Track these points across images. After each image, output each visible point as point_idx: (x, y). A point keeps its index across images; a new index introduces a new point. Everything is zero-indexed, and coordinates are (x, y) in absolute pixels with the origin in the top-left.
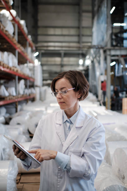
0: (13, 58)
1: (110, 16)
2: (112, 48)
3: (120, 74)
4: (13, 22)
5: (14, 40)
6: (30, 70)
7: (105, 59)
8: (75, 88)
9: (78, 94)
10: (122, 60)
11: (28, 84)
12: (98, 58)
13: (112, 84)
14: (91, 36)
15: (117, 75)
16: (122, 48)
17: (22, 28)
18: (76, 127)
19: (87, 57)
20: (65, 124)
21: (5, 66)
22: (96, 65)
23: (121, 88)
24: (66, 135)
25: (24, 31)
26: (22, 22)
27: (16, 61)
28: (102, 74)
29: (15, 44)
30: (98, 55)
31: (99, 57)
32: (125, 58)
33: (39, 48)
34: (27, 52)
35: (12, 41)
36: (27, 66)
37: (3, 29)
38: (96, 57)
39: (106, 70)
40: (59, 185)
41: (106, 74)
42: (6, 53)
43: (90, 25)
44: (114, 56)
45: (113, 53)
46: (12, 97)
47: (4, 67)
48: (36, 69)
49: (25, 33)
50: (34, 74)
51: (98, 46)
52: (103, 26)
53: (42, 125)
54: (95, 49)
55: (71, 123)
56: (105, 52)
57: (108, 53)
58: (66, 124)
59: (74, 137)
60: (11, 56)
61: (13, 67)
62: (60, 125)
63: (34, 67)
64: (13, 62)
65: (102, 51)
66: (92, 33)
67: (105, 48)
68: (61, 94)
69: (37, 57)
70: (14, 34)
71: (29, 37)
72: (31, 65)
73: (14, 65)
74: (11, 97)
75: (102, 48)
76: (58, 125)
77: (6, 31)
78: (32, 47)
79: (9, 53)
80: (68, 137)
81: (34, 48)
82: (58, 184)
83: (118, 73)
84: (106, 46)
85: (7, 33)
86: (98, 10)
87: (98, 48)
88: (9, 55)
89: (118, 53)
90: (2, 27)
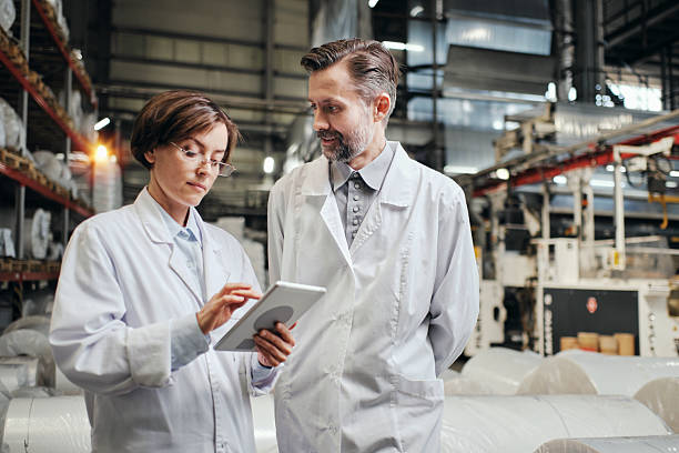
1: (367, 16)
5: (15, 51)
6: (76, 176)
19: (293, 149)
33: (112, 102)
34: (66, 107)
35: (9, 57)
36: (65, 160)
48: (97, 173)
61: (10, 149)
63: (92, 166)
64: (8, 132)
72: (81, 157)
78: (86, 94)
81: (94, 99)
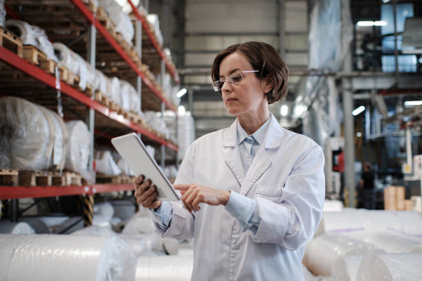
0: (130, 93)
2: (356, 73)
3: (377, 134)
5: (134, 54)
6: (168, 125)
7: (341, 99)
8: (260, 70)
10: (380, 100)
11: (164, 157)
12: (322, 99)
13: (359, 157)
14: (306, 51)
15: (368, 136)
16: (378, 74)
17: (152, 30)
18: (266, 149)
19: (299, 99)
20: (242, 146)
21: (113, 107)
22: (320, 114)
23: (379, 167)
24: (245, 167)
25: (156, 37)
26: (152, 19)
27: (137, 99)
28: (332, 135)
29: (135, 63)
30: (323, 92)
31: (327, 95)
32: (387, 97)
33: (187, 79)
34: (161, 84)
35: (130, 57)
36: (162, 116)
37: (111, 30)
38: (317, 96)
39: (342, 125)
40: (233, 262)
41: (343, 134)
42: (116, 80)
43: (303, 28)
44: (359, 91)
45: (357, 84)
46: (128, 178)
47: (111, 110)
48: (180, 122)
49: (158, 44)
50: (176, 135)
51: (322, 70)
52: (334, 27)
54: (316, 78)
55: (256, 143)
56: (338, 82)
57: (346, 85)
58: (244, 146)
60: (127, 87)
61: (132, 112)
62: (233, 148)
63: (177, 118)
64: (131, 101)
65: (331, 82)
66: (308, 44)
67: (339, 74)
68: (230, 83)
69: (184, 99)
70: (134, 41)
71: (167, 53)
72: (170, 114)
73: (133, 108)
74: (125, 178)
75: (332, 74)
76: (229, 149)
77: (118, 33)
78: (172, 75)
79: (123, 82)
80: (250, 168)
81: (177, 78)
82: (232, 259)
83: (371, 133)
84: (341, 69)
85: (120, 38)
87: (322, 74)
88: (122, 86)
89: (369, 84)
90: (109, 24)
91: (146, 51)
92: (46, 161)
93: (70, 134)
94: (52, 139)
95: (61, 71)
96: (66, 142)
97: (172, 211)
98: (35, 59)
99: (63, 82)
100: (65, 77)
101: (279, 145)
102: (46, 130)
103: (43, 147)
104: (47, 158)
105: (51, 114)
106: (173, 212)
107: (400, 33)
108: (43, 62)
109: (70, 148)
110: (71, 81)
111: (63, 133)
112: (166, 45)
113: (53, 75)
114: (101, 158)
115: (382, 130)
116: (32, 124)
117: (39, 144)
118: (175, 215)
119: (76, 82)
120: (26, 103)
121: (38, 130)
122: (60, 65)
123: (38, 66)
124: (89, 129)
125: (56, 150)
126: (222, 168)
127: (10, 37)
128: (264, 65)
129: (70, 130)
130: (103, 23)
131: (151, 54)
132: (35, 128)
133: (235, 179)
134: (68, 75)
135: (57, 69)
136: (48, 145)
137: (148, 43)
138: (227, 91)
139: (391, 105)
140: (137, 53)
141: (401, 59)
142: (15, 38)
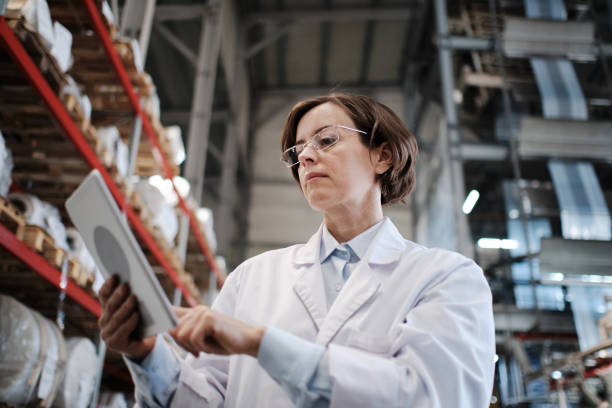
3: (518, 399)
4: (180, 211)
5: (174, 256)
8: (369, 133)
9: (378, 157)
15: (506, 400)
16: (512, 309)
17: (201, 231)
20: (328, 264)
25: (206, 241)
26: (204, 216)
29: (175, 269)
37: (146, 222)
49: (209, 248)
53: (238, 283)
58: (332, 264)
59: (362, 292)
62: (309, 265)
68: (314, 149)
70: (176, 241)
71: (221, 263)
76: (303, 268)
77: (155, 228)
83: (511, 394)
85: (157, 234)
86: (429, 202)
89: (501, 323)
90: (144, 214)
91: (192, 258)
92: (27, 391)
93: (68, 356)
94: (42, 357)
95: (71, 265)
96: (61, 366)
97: (178, 376)
98: (38, 244)
99: (71, 281)
100: (75, 273)
101: (397, 258)
102: (36, 343)
103: (27, 369)
104: (30, 386)
105: (46, 324)
106: (181, 379)
107: (535, 255)
108: (48, 250)
109: (65, 376)
110: (83, 281)
111: (59, 351)
112: (219, 253)
113: (59, 270)
114: (109, 402)
115: (525, 392)
116: (17, 332)
117: (21, 364)
118: (185, 385)
119: (90, 284)
120: (14, 303)
121: (24, 342)
122: (71, 256)
123: (40, 254)
124: (97, 352)
125: (45, 375)
126: (286, 300)
127: (10, 212)
128: (376, 125)
129: (70, 350)
130: (137, 211)
131: (197, 263)
132: (21, 339)
133: (309, 318)
134: (80, 273)
135: (66, 262)
136: (35, 366)
137: (195, 247)
138: (310, 160)
139: (534, 355)
140: (178, 258)
141: (541, 291)
142: (17, 214)
